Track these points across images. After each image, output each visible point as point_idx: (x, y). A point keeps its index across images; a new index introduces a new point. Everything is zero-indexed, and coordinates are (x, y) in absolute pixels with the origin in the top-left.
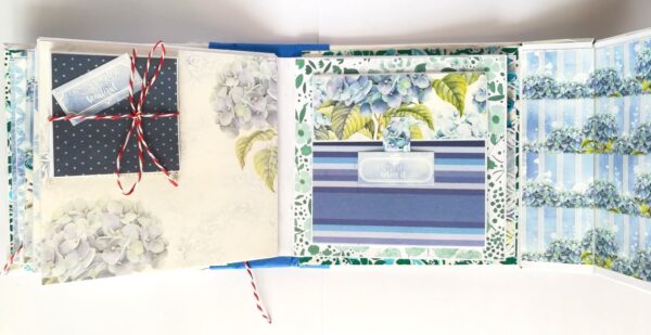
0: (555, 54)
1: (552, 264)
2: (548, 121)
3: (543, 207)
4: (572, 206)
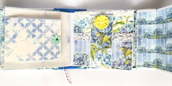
0: (146, 13)
1: (145, 68)
2: (144, 30)
3: (143, 53)
4: (150, 53)
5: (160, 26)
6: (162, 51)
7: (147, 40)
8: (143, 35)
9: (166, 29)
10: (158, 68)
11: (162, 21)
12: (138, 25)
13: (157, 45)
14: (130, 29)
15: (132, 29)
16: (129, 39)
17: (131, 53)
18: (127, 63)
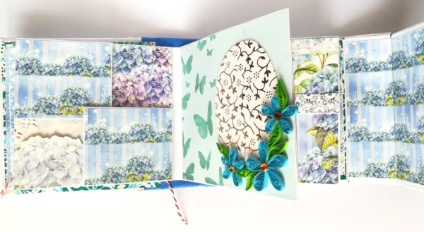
0: (366, 44)
1: (369, 178)
2: (363, 86)
3: (362, 142)
4: (381, 140)
5: (401, 75)
6: (408, 136)
7: (372, 108)
8: (360, 97)
9: (414, 81)
10: (402, 178)
11: (405, 62)
12: (348, 74)
13: (396, 123)
14: (331, 83)
15: (335, 84)
16: (330, 108)
17: (337, 142)
18: (328, 167)
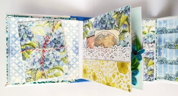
0: (167, 21)
2: (164, 40)
3: (163, 64)
4: (172, 64)
7: (168, 50)
8: (163, 44)
12: (158, 35)
14: (152, 39)
15: (154, 39)
16: (151, 50)
17: (154, 64)
18: (149, 74)
